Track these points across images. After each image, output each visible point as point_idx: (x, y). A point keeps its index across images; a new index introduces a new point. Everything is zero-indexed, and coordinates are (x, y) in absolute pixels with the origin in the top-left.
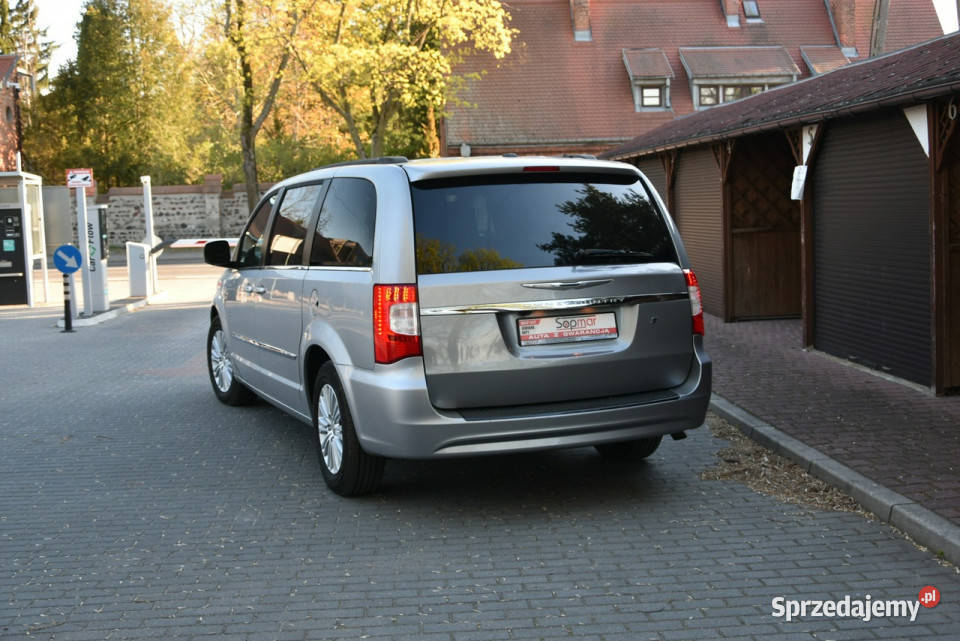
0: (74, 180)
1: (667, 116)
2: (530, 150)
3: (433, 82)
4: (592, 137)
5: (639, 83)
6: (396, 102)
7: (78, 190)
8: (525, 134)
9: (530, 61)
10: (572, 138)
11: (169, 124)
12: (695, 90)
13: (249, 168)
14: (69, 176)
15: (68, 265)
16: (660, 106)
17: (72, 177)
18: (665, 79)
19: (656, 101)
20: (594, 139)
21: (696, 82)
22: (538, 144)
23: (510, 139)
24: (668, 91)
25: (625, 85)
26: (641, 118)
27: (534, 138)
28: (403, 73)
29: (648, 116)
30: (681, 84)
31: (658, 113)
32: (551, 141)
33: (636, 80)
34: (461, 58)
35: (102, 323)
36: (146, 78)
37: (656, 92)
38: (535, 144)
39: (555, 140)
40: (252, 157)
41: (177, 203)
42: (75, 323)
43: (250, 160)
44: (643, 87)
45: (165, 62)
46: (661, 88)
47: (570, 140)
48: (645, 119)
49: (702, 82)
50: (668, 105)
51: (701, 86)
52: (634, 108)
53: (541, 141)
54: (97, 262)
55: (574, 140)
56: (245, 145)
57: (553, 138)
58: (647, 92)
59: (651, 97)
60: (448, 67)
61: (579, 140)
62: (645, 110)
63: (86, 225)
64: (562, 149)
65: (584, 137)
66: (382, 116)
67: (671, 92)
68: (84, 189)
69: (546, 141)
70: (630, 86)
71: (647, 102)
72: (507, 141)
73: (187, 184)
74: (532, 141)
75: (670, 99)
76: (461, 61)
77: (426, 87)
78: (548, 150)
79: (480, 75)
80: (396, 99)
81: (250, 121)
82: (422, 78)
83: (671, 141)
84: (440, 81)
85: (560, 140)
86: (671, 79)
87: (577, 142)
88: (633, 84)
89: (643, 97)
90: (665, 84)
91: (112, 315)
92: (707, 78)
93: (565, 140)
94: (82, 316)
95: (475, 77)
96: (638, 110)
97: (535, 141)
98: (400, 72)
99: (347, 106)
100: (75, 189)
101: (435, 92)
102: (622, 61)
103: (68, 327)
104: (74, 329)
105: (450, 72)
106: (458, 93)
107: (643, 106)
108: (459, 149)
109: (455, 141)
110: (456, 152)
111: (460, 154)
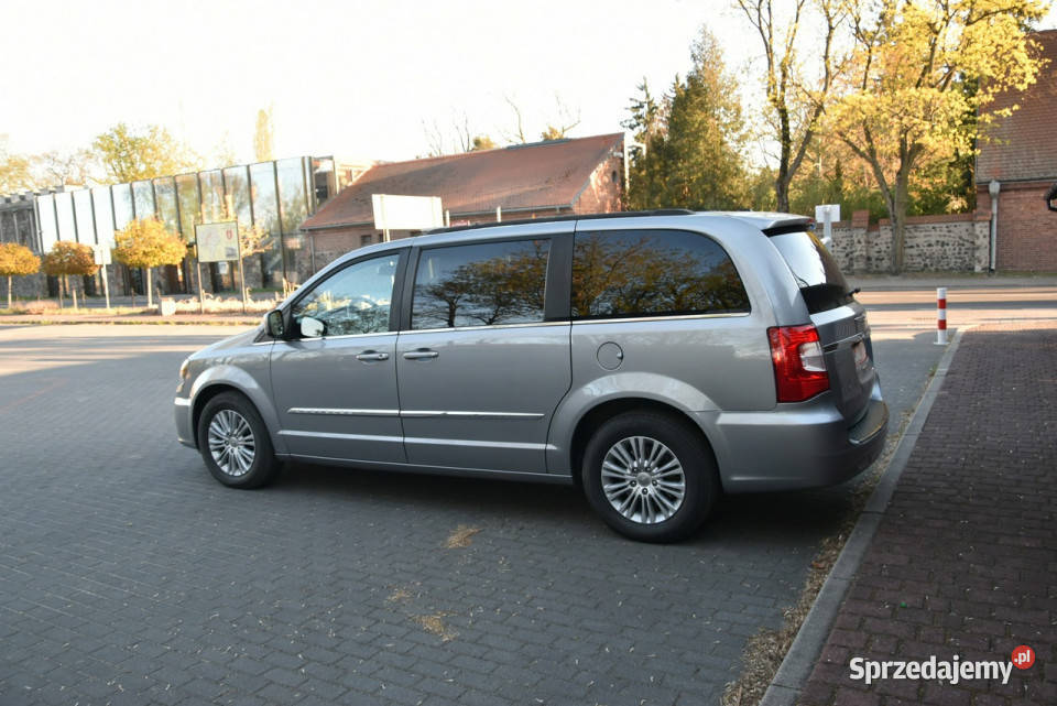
3: (951, 121)
66: (906, 159)
79: (1011, 110)
80: (919, 141)
81: (785, 171)
95: (1005, 114)
99: (872, 151)
106: (991, 131)
108: (988, 186)
109: (984, 178)
110: (985, 189)
111: (988, 191)
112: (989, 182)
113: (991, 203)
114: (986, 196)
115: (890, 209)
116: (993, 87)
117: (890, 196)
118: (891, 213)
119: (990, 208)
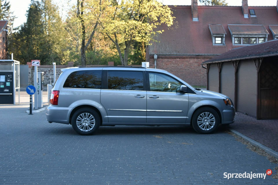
0: (34, 63)
1: (224, 47)
2: (177, 57)
3: (146, 34)
4: (198, 53)
5: (214, 36)
6: (133, 40)
7: (35, 67)
8: (176, 52)
9: (179, 27)
10: (191, 53)
11: (56, 45)
12: (233, 38)
13: (83, 60)
14: (32, 62)
15: (31, 92)
16: (221, 43)
17: (33, 63)
18: (223, 35)
19: (220, 42)
20: (199, 54)
21: (233, 36)
22: (180, 55)
23: (171, 53)
24: (224, 39)
25: (209, 36)
26: (215, 47)
27: (179, 53)
28: (136, 30)
29: (217, 47)
30: (229, 37)
31: (220, 46)
32: (184, 54)
33: (213, 35)
34: (155, 26)
35: (41, 112)
36: (49, 29)
37: (220, 39)
38: (179, 55)
39: (186, 54)
40: (84, 56)
41: (58, 71)
42: (33, 111)
43: (84, 57)
44: (216, 37)
45: (56, 24)
46: (222, 37)
47: (191, 54)
48: (216, 48)
49: (235, 36)
50: (224, 43)
51: (235, 37)
52: (213, 44)
53: (181, 54)
54: (39, 91)
55: (192, 54)
56: (82, 52)
57: (185, 53)
58: (217, 39)
59: (218, 40)
60: (152, 29)
61: (194, 54)
62: (216, 45)
63: (37, 79)
64: (188, 57)
65: (196, 53)
66: (128, 44)
67: (225, 39)
68: (37, 67)
69: (183, 54)
70: (211, 36)
71: (217, 42)
72: (169, 54)
73: (61, 65)
74: (178, 54)
75: (225, 41)
76: (155, 27)
77: (144, 35)
78: (183, 57)
79: (161, 31)
80: (133, 39)
81: (84, 45)
82: (143, 32)
83: (238, 57)
84: (149, 33)
85: (188, 54)
86: (225, 35)
87: (193, 55)
88: (212, 36)
89: (215, 40)
90: (223, 37)
91: (43, 109)
92: (237, 35)
93: (189, 54)
94: (35, 109)
95: (160, 32)
96: (214, 45)
97: (179, 54)
98: (135, 30)
99: (117, 41)
100: (34, 67)
101: (147, 37)
102: (209, 28)
103: (31, 113)
104: (32, 114)
105: (152, 30)
106: (154, 37)
107: (215, 43)
108: (153, 56)
109: (152, 53)
110: (152, 57)
111: (153, 58)
112: (154, 55)
113: (154, 62)
114: (153, 59)
115: (122, 62)
116: (156, 23)
117: (122, 57)
118: (123, 64)
119: (154, 64)
